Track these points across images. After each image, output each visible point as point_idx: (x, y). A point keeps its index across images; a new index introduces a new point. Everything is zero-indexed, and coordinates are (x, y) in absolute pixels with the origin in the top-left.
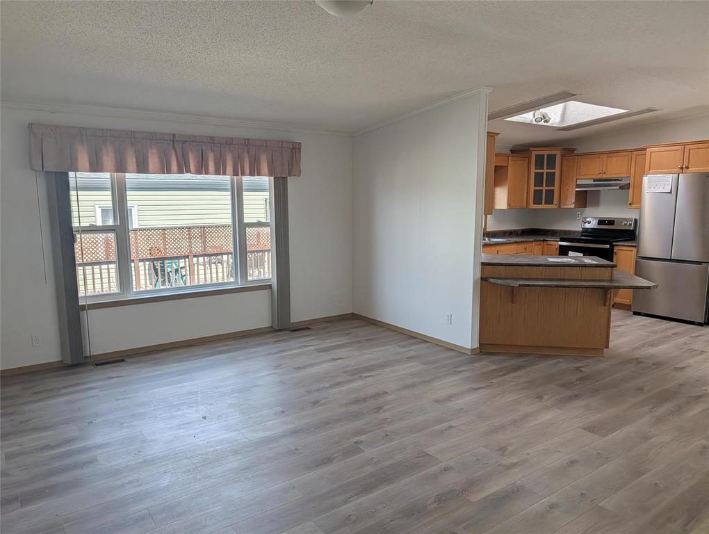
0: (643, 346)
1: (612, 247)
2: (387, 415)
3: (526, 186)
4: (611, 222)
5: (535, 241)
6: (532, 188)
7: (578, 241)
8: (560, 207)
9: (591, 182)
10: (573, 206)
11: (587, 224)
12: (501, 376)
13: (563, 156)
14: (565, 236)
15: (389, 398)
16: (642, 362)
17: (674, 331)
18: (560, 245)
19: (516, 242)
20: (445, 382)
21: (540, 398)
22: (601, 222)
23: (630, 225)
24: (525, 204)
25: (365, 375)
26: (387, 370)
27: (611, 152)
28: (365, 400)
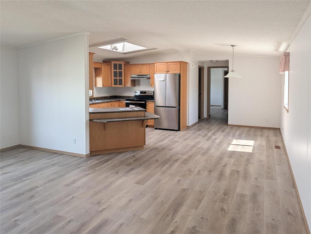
0: (158, 142)
1: (146, 102)
2: (36, 199)
3: (110, 77)
4: (145, 92)
5: (115, 101)
6: (113, 78)
7: (133, 100)
8: (125, 86)
9: (136, 76)
10: (130, 86)
11: (136, 93)
12: (100, 166)
13: (125, 65)
14: (128, 98)
15: (39, 189)
16: (158, 149)
17: (168, 134)
18: (126, 103)
19: (107, 102)
20: (71, 174)
21: (117, 173)
22: (141, 92)
23: (152, 93)
24: (110, 85)
25: (25, 179)
26: (39, 174)
27: (143, 64)
28: (23, 194)
